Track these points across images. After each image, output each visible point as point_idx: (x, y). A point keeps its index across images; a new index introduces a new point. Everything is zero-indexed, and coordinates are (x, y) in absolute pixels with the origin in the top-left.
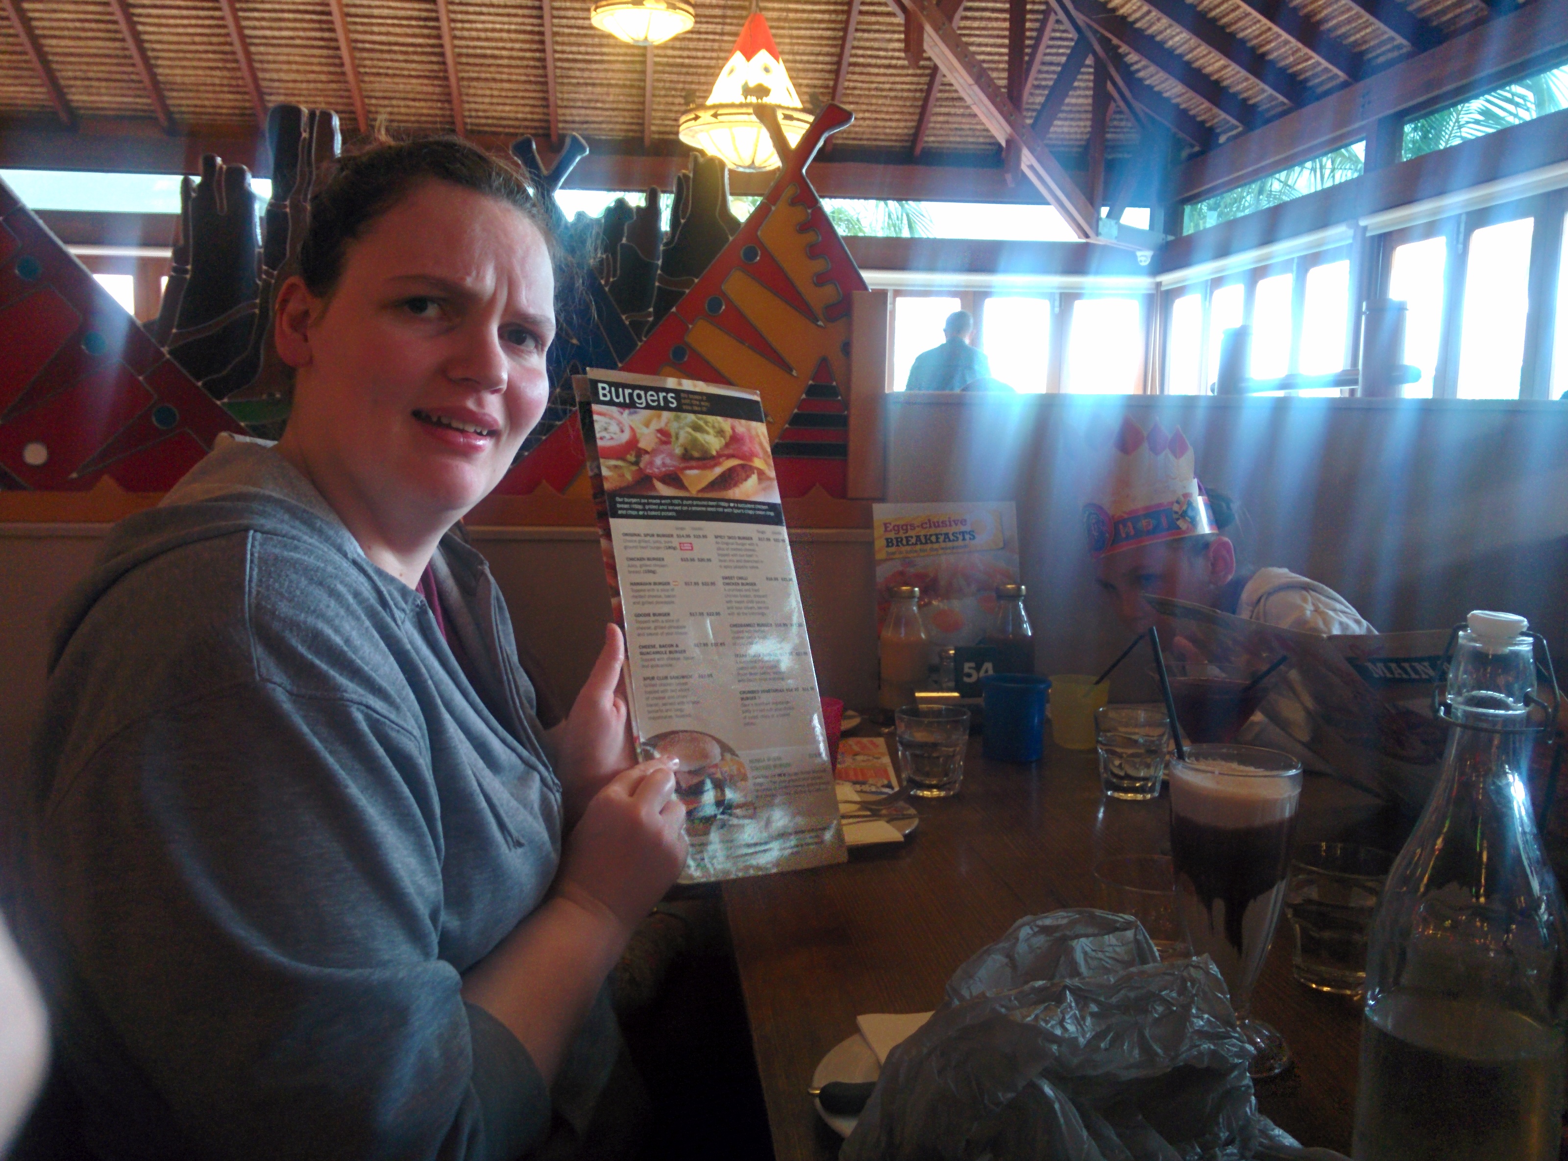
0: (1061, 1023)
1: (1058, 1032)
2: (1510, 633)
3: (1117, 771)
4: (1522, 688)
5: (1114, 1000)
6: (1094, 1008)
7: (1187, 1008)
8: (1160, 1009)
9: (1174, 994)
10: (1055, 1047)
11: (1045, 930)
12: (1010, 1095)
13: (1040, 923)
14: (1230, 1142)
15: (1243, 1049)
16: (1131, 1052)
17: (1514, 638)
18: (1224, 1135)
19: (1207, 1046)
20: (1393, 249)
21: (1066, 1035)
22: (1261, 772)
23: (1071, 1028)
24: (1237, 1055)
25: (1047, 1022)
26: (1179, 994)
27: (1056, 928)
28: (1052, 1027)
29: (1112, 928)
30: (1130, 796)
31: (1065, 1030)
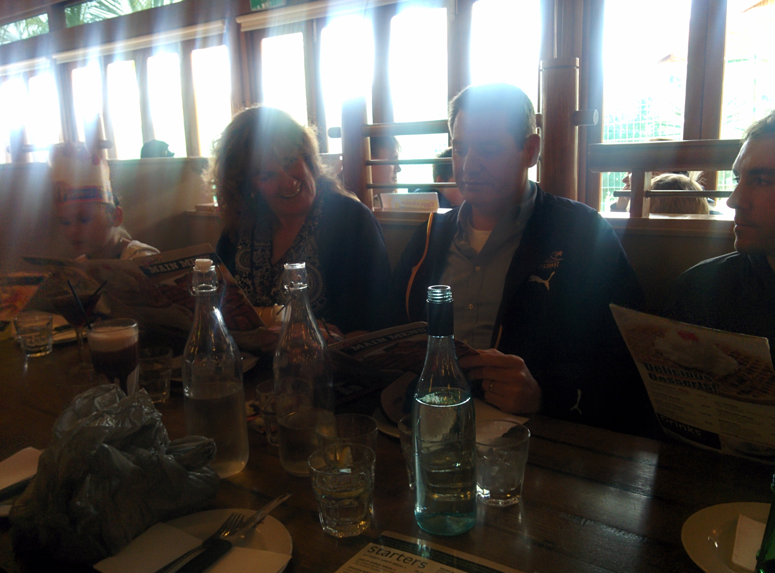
0: (107, 422)
1: (107, 425)
2: (208, 266)
3: (29, 345)
4: (215, 282)
5: (118, 411)
6: (114, 416)
7: (141, 407)
8: (134, 409)
9: (136, 404)
10: (107, 431)
11: (86, 397)
12: (95, 452)
13: (83, 396)
14: (161, 444)
15: (159, 415)
16: (128, 425)
17: (210, 267)
18: (160, 442)
19: (149, 417)
20: (71, 70)
21: (110, 426)
22: (121, 328)
23: (110, 423)
24: (158, 417)
25: (103, 424)
26: (138, 403)
27: (90, 396)
28: (105, 424)
29: (109, 390)
30: (38, 355)
31: (109, 424)
